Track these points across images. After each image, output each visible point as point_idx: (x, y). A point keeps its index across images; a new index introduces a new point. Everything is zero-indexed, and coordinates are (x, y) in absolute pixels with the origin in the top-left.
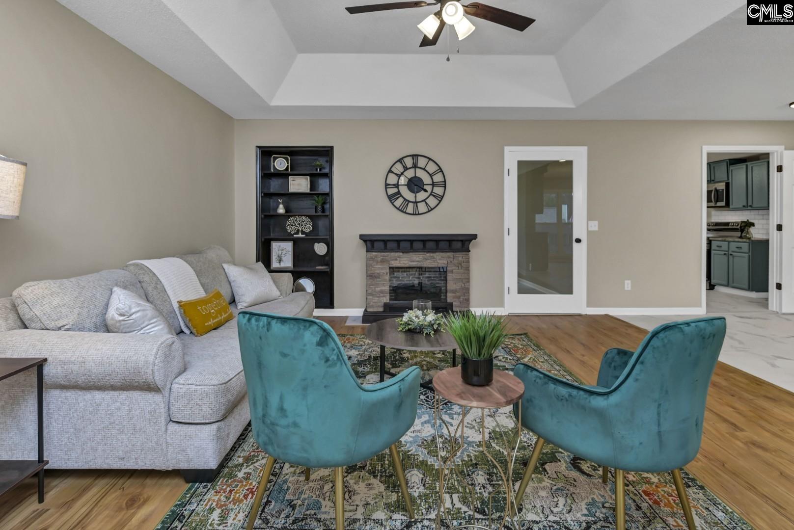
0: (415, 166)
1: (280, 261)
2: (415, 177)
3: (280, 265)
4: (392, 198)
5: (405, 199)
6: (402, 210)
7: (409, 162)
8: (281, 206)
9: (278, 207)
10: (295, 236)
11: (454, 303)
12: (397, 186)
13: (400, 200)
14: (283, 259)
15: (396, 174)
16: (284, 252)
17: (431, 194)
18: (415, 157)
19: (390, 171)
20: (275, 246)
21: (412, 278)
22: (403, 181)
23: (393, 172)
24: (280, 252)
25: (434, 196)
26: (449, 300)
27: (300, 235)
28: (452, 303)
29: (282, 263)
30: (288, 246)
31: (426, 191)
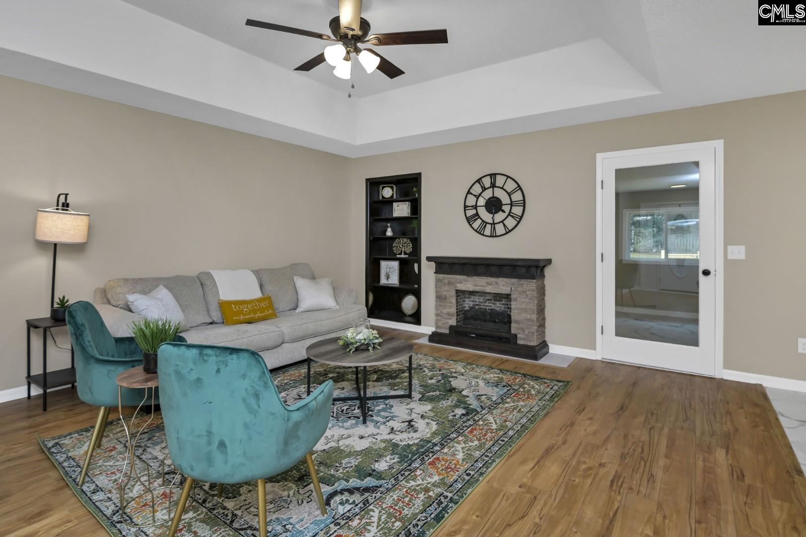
0: (493, 185)
1: (388, 278)
2: (493, 197)
3: (388, 281)
4: (470, 220)
5: (483, 221)
6: (480, 232)
7: (487, 182)
8: (389, 229)
9: (386, 231)
10: (397, 256)
11: (518, 335)
12: (475, 207)
13: (479, 221)
14: (391, 276)
15: (475, 195)
16: (392, 270)
17: (509, 215)
18: (493, 176)
19: (469, 192)
20: (383, 264)
21: (489, 303)
22: (482, 202)
23: (471, 194)
24: (388, 270)
25: (512, 216)
26: (513, 331)
27: (403, 256)
28: (516, 335)
29: (389, 279)
30: (395, 265)
31: (504, 211)
